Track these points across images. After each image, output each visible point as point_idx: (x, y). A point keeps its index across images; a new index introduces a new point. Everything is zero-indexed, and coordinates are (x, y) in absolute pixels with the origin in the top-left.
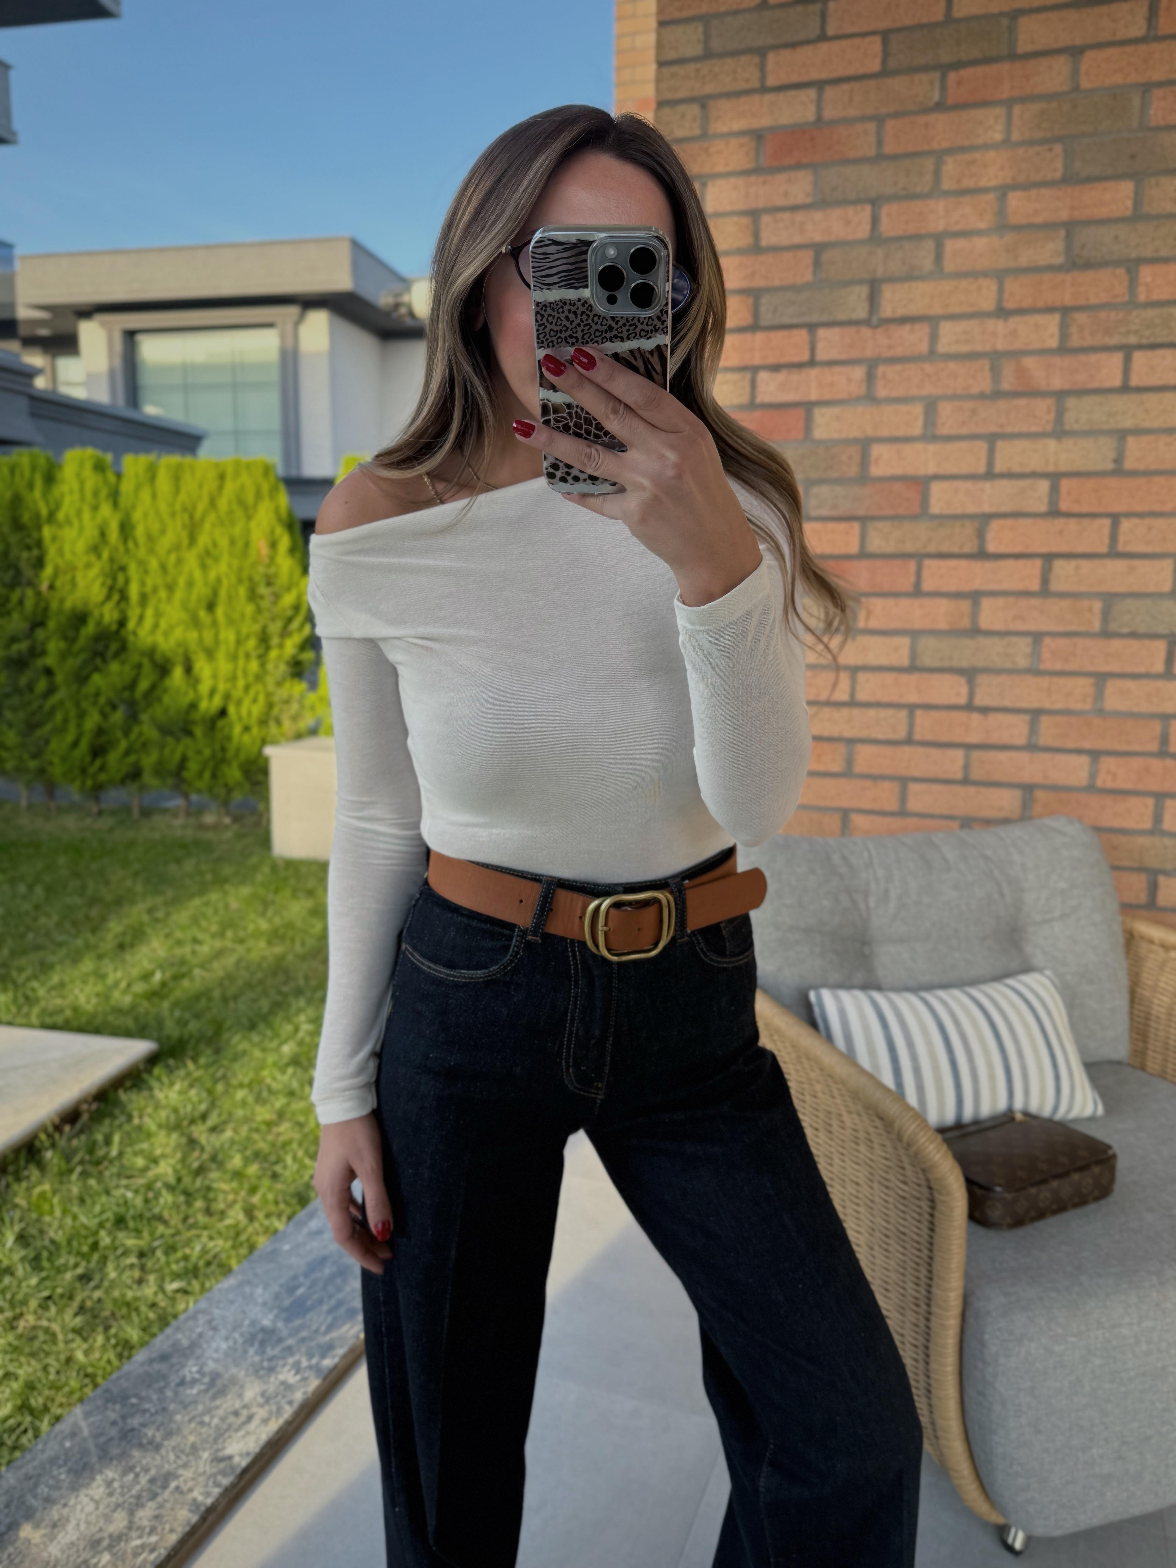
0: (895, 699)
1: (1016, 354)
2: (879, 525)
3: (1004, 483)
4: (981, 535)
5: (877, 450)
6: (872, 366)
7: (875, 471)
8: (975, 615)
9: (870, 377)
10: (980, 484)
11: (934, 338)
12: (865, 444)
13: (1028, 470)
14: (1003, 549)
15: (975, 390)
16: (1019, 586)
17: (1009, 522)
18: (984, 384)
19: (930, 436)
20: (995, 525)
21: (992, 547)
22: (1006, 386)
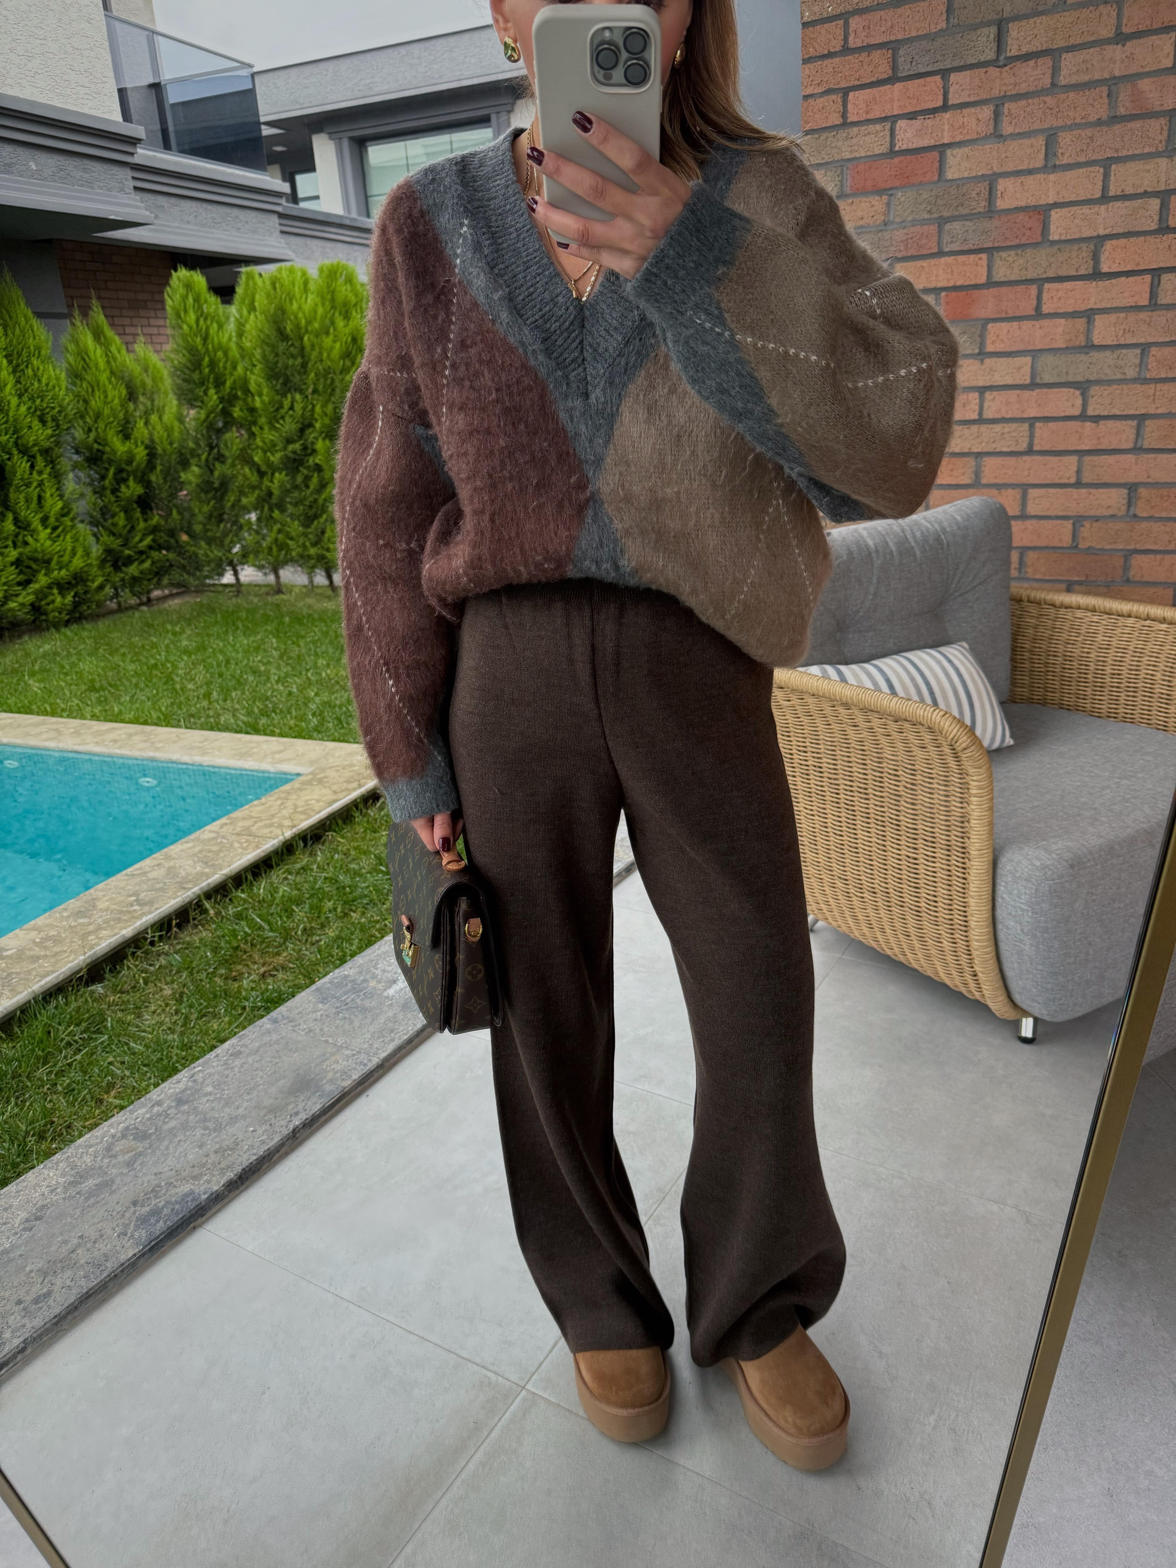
0: (1018, 415)
1: (1131, 78)
2: (1004, 254)
3: (1119, 204)
4: (1096, 257)
5: (1002, 184)
6: (998, 104)
7: (1000, 204)
8: (1089, 331)
9: (997, 115)
10: (1096, 208)
11: (1055, 70)
12: (991, 180)
13: (1141, 190)
14: (1115, 269)
15: (1093, 118)
16: (1131, 302)
17: (1122, 242)
18: (1101, 111)
19: (1050, 166)
20: (1109, 245)
21: (1105, 267)
22: (1122, 111)
